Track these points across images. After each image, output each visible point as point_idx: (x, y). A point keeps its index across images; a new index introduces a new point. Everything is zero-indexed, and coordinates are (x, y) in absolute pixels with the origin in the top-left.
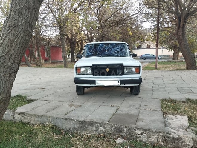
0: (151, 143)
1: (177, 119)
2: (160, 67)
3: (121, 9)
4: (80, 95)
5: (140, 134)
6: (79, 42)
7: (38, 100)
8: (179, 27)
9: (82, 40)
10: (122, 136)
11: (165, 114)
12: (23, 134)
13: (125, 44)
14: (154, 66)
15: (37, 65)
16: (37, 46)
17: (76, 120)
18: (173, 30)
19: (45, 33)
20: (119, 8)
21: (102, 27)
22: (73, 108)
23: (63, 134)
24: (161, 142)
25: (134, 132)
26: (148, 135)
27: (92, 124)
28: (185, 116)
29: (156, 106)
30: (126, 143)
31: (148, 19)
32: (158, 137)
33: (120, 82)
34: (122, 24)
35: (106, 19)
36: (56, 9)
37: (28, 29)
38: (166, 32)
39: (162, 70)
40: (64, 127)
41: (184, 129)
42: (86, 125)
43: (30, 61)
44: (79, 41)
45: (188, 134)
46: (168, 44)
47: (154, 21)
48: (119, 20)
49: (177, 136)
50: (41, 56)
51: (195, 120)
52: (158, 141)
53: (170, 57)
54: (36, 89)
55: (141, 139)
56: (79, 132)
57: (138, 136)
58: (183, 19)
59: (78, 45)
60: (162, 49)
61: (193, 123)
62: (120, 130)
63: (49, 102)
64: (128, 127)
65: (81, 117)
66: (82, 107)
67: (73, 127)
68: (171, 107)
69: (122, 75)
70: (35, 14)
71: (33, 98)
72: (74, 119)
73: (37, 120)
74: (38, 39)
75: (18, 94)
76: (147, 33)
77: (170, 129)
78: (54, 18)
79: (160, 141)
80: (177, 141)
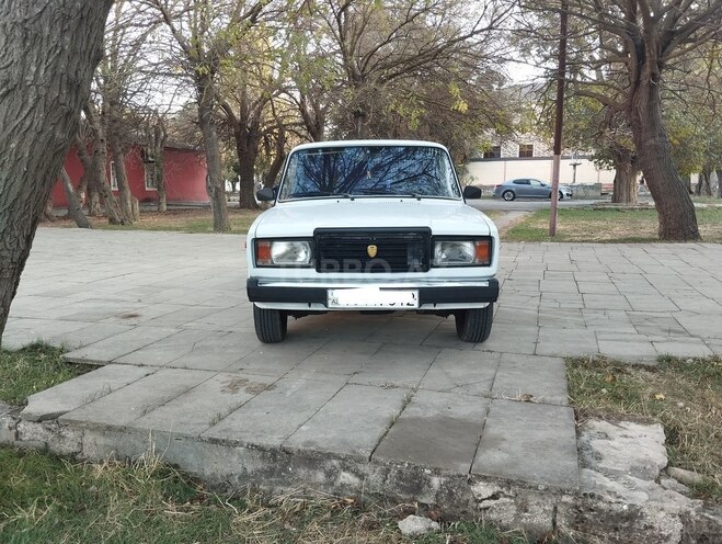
0: (529, 532)
1: (626, 436)
2: (565, 230)
3: (426, 10)
4: (271, 342)
5: (488, 499)
6: (273, 133)
7: (110, 362)
8: (638, 83)
9: (282, 128)
10: (421, 505)
11: (581, 415)
12: (49, 502)
13: (439, 148)
14: (544, 224)
15: (112, 221)
16: (111, 148)
17: (253, 445)
18: (616, 92)
19: (143, 98)
20: (418, 8)
21: (356, 78)
22: (242, 396)
23: (201, 499)
24: (567, 529)
25: (469, 491)
26: (520, 502)
27: (312, 459)
28: (655, 426)
29: (550, 386)
30: (439, 532)
31: (526, 50)
32: (555, 508)
33: (416, 296)
34: (429, 68)
35: (371, 47)
36: (182, 9)
37: (62, 101)
38: (589, 101)
39: (571, 241)
40: (208, 472)
41: (650, 478)
42: (288, 464)
43: (88, 205)
44: (270, 130)
45: (664, 498)
46: (596, 145)
47: (547, 58)
48: (420, 54)
49: (625, 507)
50: (126, 184)
51: (690, 440)
52: (554, 523)
53: (603, 190)
54: (107, 316)
55: (494, 516)
56: (265, 488)
57: (481, 505)
58: (651, 53)
59: (266, 143)
60: (573, 161)
61: (682, 452)
62: (416, 484)
63: (152, 369)
64: (444, 472)
65: (273, 432)
66: (276, 391)
67: (239, 470)
68: (604, 390)
69: (427, 271)
70: (88, 42)
71: (91, 354)
72: (246, 441)
73: (106, 446)
74: (114, 121)
75: (35, 341)
76: (520, 103)
77: (600, 479)
78: (175, 43)
79: (562, 522)
80: (626, 525)
